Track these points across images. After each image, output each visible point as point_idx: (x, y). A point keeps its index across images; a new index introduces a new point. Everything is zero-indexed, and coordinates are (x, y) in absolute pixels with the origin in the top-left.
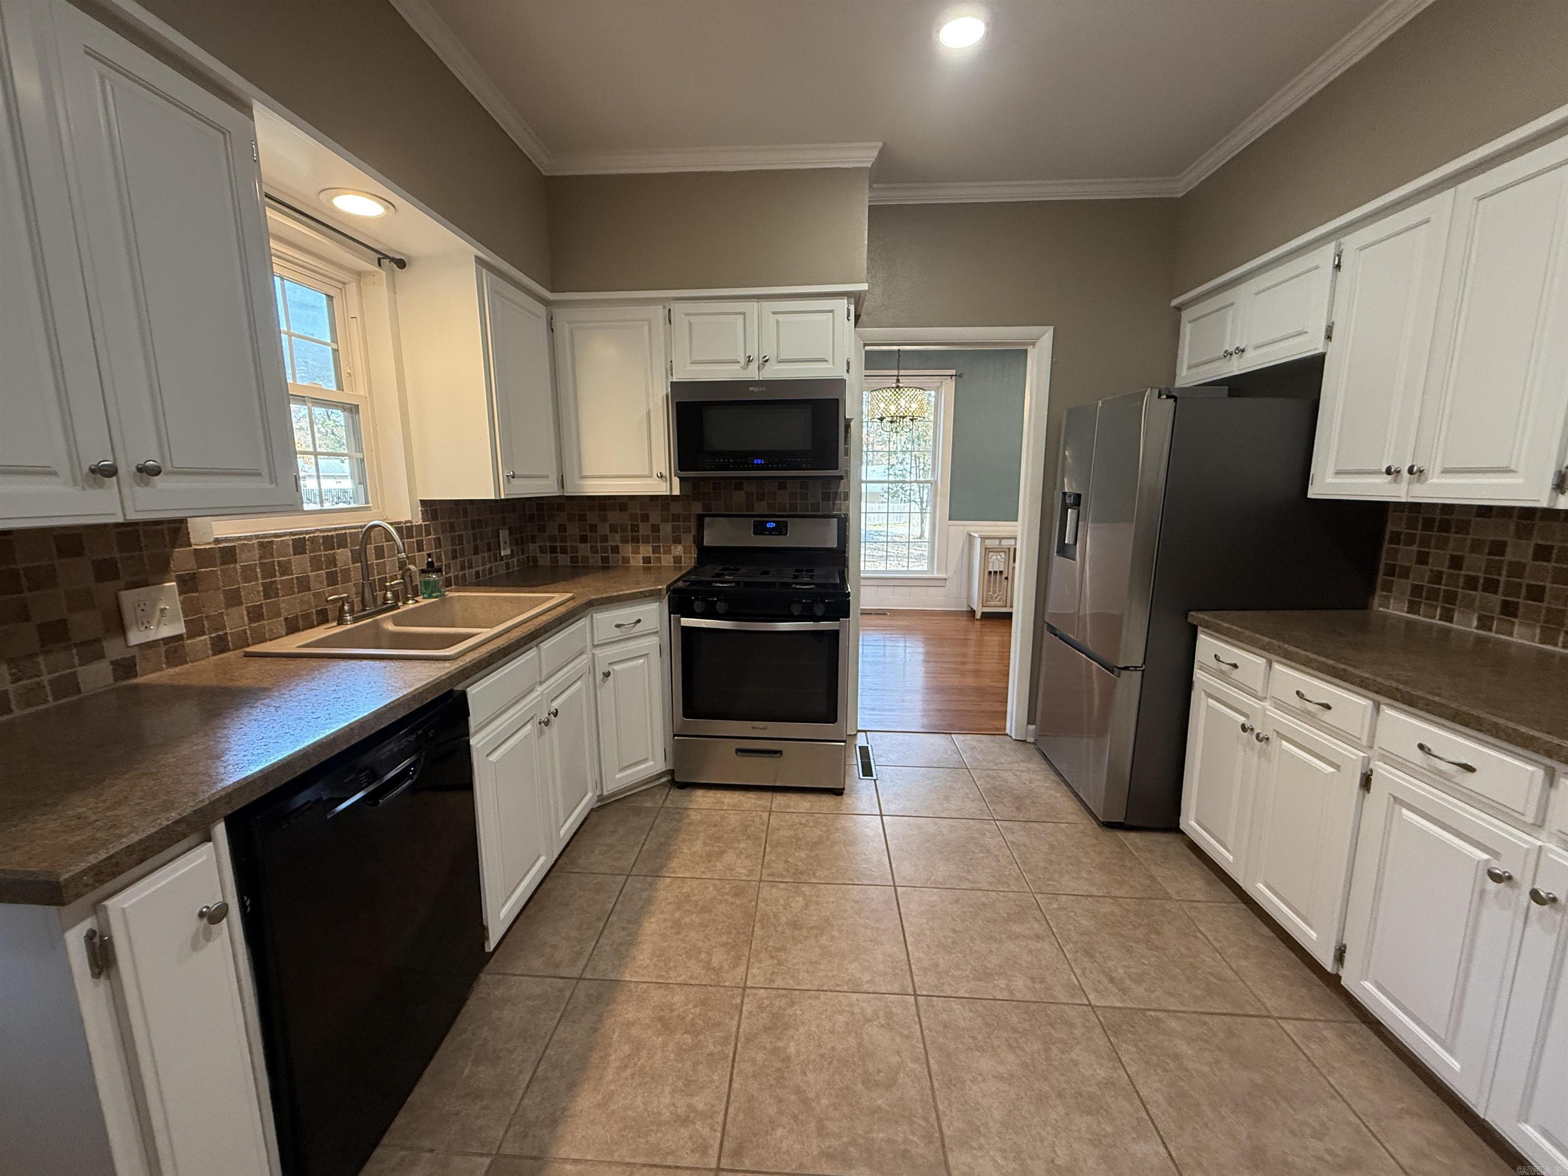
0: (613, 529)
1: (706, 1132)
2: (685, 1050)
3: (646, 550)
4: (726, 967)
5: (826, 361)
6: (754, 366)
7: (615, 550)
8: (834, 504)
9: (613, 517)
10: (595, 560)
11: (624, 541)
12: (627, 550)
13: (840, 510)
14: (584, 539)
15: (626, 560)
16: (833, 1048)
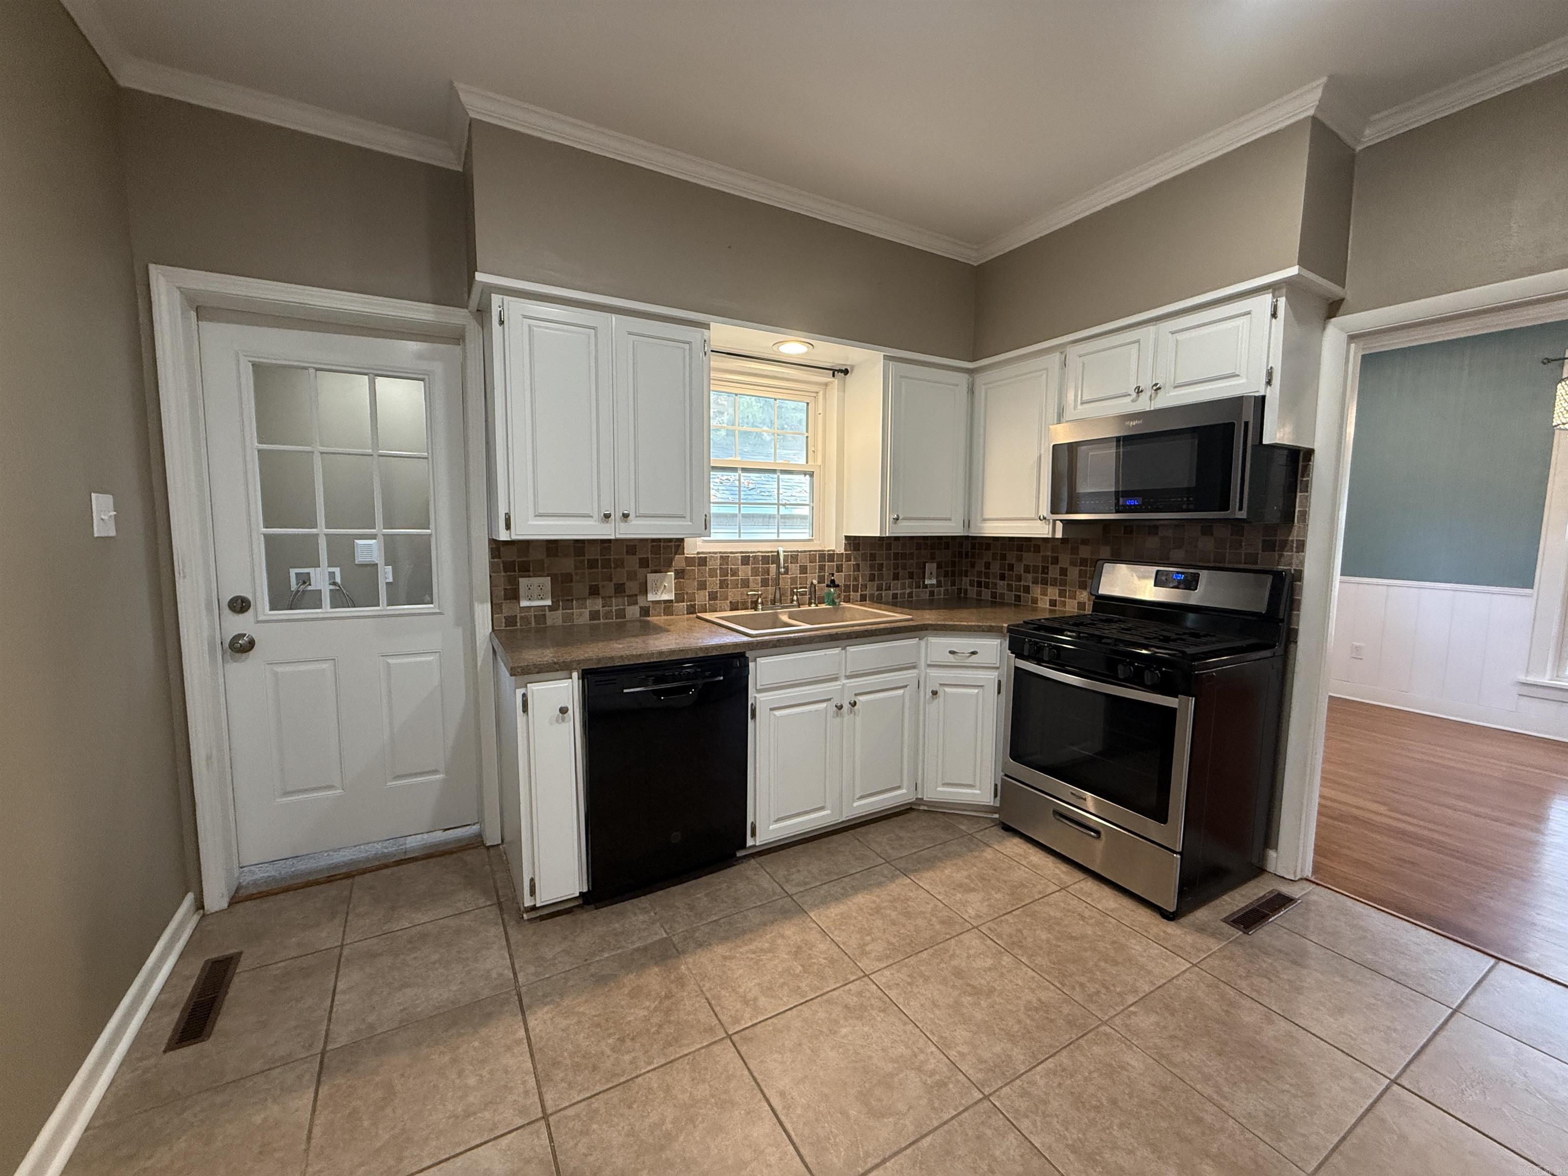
0: (1027, 570)
1: (747, 1016)
2: (790, 973)
3: (1053, 592)
4: (873, 955)
5: (1238, 375)
6: (1144, 397)
7: (1027, 590)
8: (1281, 556)
9: (1029, 558)
10: (1010, 597)
11: (1035, 582)
12: (1036, 591)
13: (1290, 564)
14: (1002, 577)
15: (1035, 601)
16: (870, 1057)
